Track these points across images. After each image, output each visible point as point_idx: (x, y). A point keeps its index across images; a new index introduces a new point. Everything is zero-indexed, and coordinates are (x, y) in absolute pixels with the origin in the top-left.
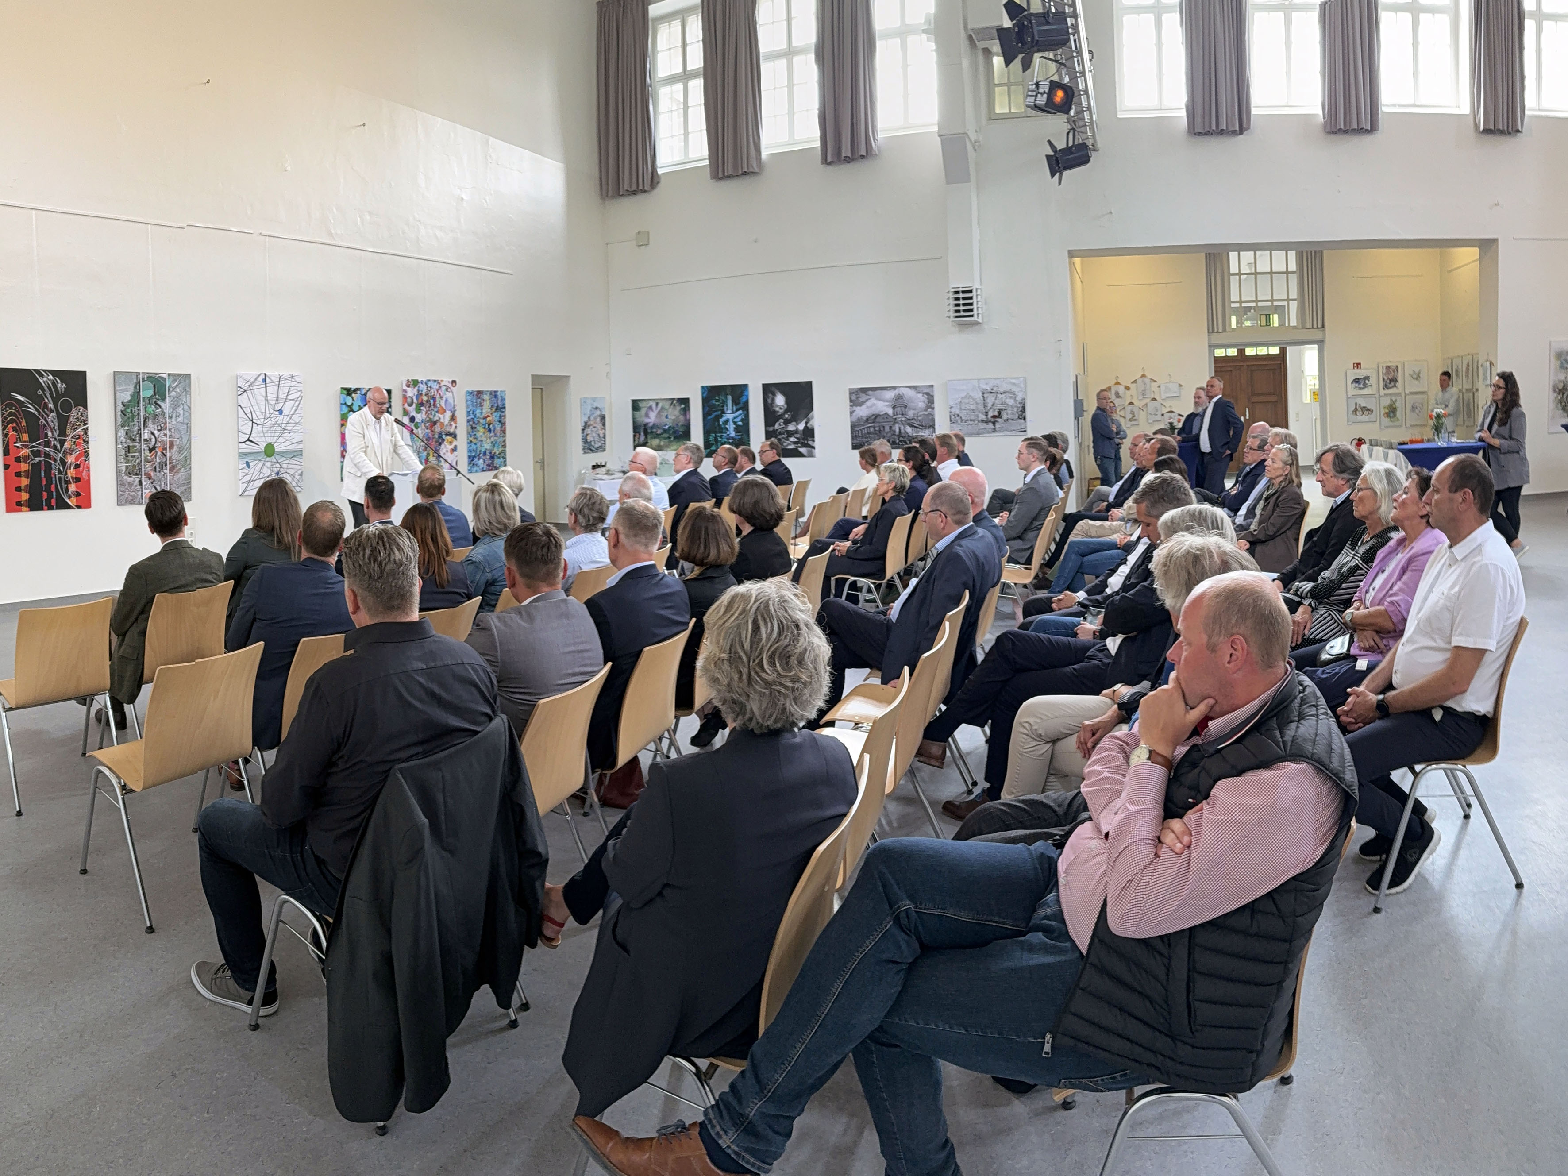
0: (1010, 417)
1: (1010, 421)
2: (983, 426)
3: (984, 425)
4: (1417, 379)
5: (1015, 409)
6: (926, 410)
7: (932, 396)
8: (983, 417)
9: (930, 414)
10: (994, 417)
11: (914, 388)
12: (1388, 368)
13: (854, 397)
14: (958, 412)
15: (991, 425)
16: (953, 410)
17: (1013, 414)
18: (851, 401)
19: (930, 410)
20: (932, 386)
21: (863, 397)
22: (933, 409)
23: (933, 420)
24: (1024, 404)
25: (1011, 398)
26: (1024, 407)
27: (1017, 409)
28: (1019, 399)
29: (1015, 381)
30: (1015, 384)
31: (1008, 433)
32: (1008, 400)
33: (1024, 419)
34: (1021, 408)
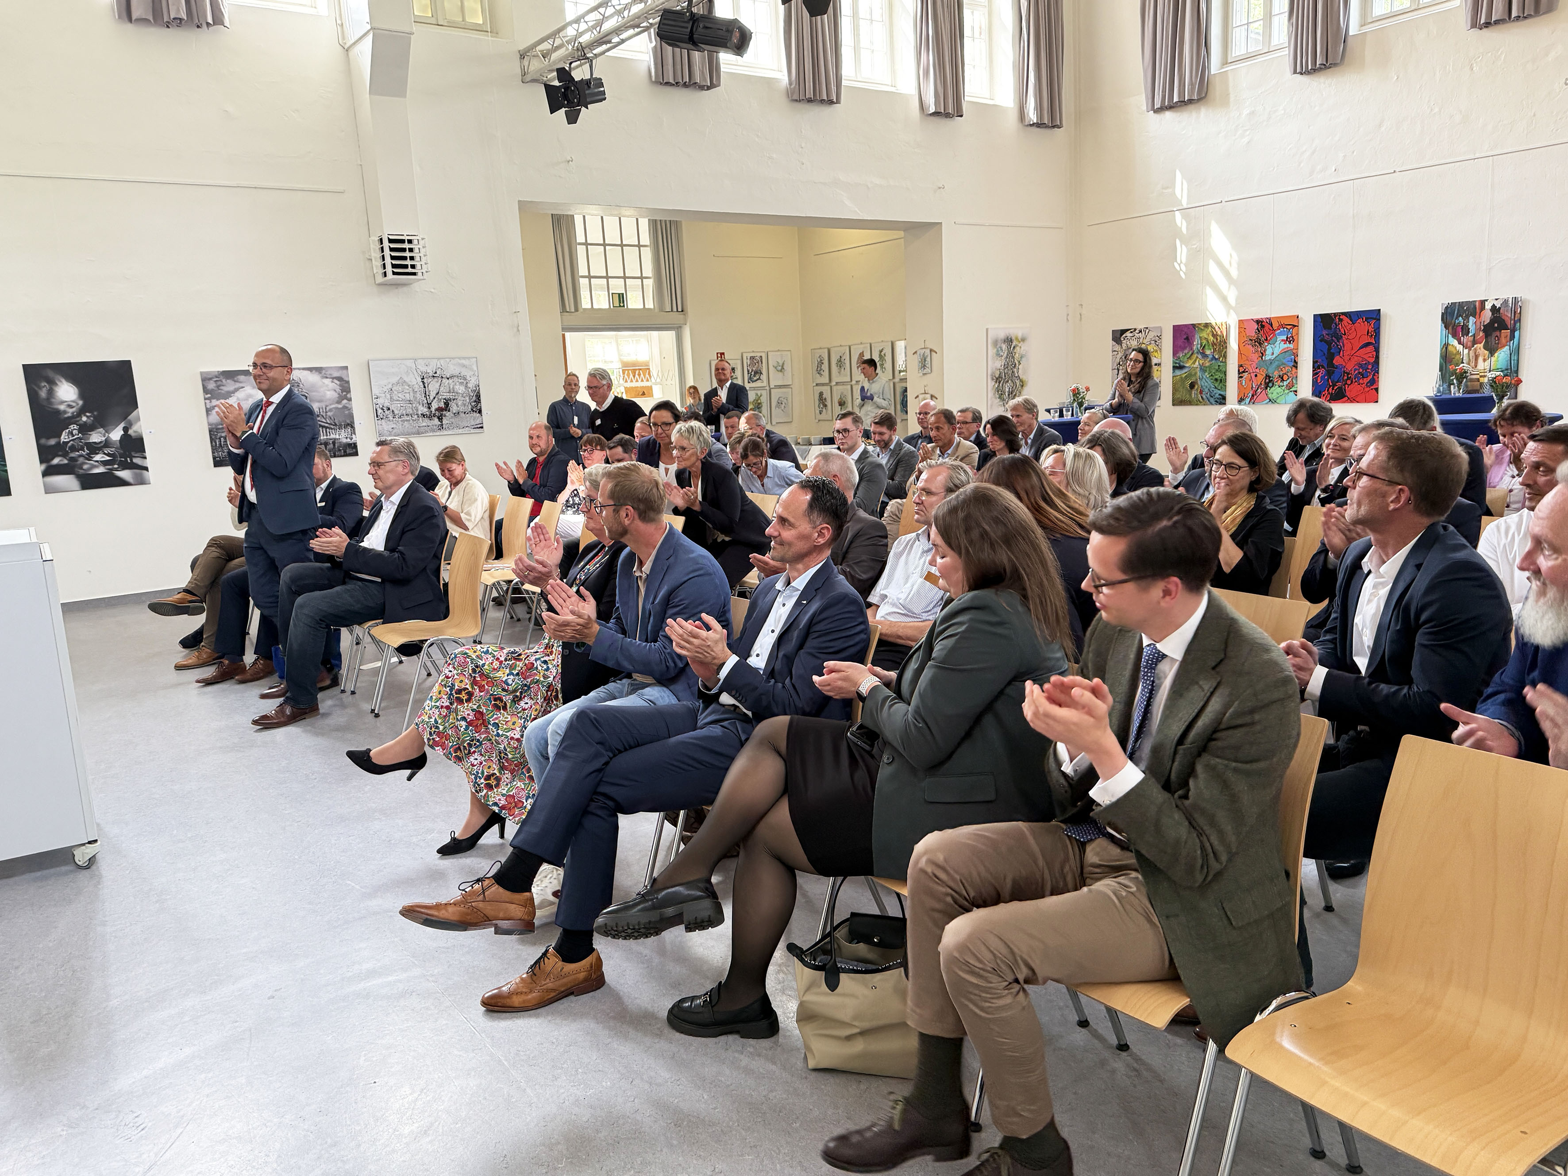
0: (462, 409)
1: (462, 415)
2: (425, 422)
3: (426, 420)
4: (780, 371)
5: (467, 398)
6: (339, 402)
7: (348, 382)
8: (425, 410)
9: (345, 407)
10: (439, 409)
11: (319, 370)
12: (752, 358)
13: (211, 385)
14: (387, 404)
15: (436, 421)
16: (380, 401)
17: (465, 405)
18: (206, 390)
19: (345, 401)
20: (346, 368)
21: (229, 386)
22: (350, 400)
23: (351, 416)
24: (479, 392)
25: (461, 383)
26: (478, 397)
27: (470, 399)
28: (470, 385)
29: (463, 361)
30: (464, 366)
31: (460, 431)
32: (457, 387)
33: (480, 412)
34: (474, 398)
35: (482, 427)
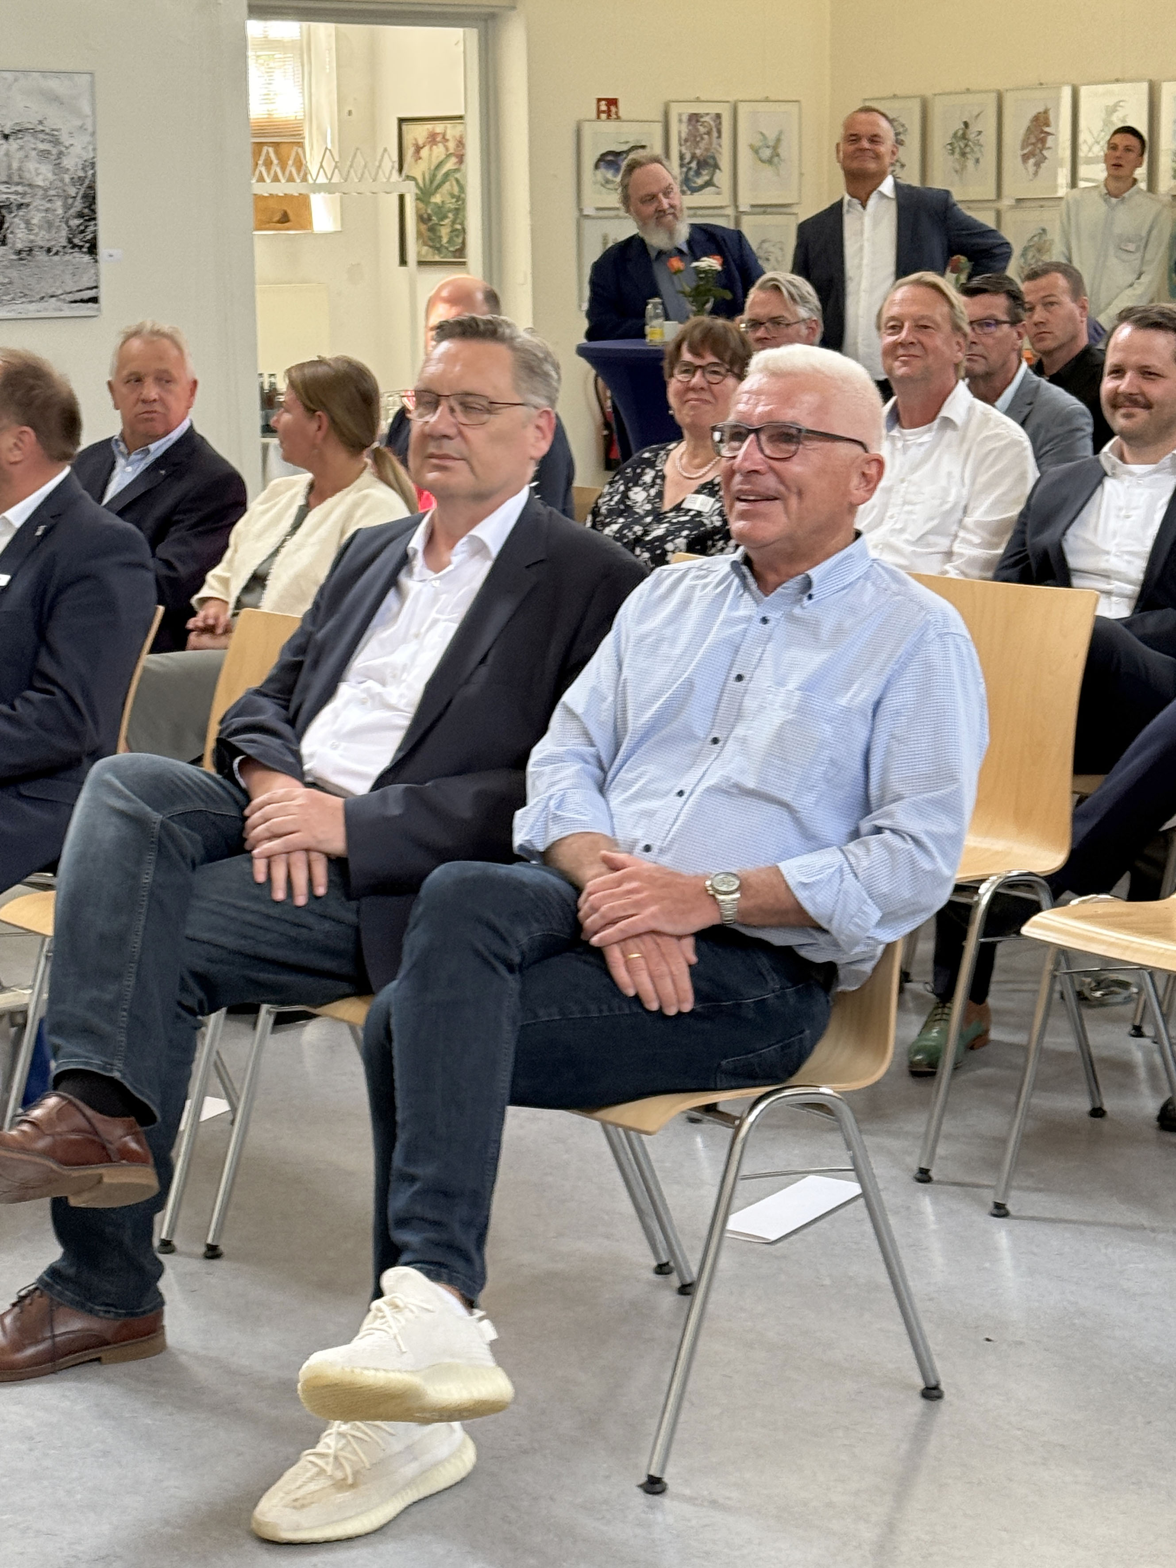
0: (41, 238)
1: (41, 256)
4: (770, 161)
5: (59, 203)
12: (694, 118)
17: (50, 225)
24: (92, 187)
25: (44, 155)
26: (90, 199)
27: (67, 208)
28: (68, 162)
29: (54, 84)
30: (54, 99)
31: (32, 309)
32: (31, 166)
33: (92, 249)
34: (79, 205)
35: (94, 300)
